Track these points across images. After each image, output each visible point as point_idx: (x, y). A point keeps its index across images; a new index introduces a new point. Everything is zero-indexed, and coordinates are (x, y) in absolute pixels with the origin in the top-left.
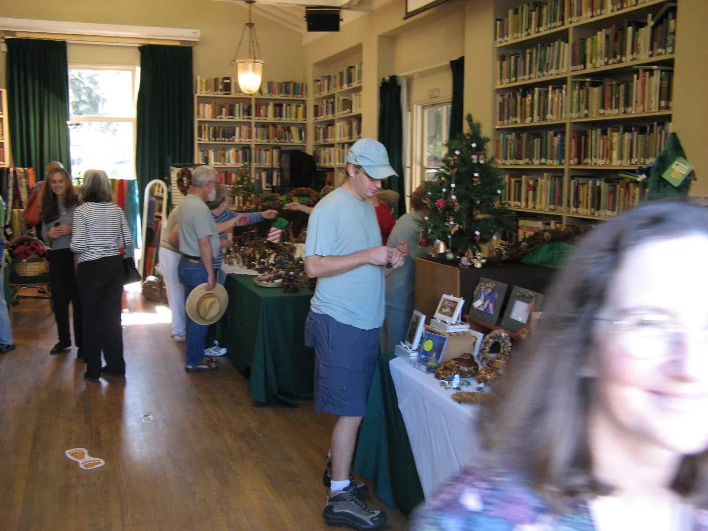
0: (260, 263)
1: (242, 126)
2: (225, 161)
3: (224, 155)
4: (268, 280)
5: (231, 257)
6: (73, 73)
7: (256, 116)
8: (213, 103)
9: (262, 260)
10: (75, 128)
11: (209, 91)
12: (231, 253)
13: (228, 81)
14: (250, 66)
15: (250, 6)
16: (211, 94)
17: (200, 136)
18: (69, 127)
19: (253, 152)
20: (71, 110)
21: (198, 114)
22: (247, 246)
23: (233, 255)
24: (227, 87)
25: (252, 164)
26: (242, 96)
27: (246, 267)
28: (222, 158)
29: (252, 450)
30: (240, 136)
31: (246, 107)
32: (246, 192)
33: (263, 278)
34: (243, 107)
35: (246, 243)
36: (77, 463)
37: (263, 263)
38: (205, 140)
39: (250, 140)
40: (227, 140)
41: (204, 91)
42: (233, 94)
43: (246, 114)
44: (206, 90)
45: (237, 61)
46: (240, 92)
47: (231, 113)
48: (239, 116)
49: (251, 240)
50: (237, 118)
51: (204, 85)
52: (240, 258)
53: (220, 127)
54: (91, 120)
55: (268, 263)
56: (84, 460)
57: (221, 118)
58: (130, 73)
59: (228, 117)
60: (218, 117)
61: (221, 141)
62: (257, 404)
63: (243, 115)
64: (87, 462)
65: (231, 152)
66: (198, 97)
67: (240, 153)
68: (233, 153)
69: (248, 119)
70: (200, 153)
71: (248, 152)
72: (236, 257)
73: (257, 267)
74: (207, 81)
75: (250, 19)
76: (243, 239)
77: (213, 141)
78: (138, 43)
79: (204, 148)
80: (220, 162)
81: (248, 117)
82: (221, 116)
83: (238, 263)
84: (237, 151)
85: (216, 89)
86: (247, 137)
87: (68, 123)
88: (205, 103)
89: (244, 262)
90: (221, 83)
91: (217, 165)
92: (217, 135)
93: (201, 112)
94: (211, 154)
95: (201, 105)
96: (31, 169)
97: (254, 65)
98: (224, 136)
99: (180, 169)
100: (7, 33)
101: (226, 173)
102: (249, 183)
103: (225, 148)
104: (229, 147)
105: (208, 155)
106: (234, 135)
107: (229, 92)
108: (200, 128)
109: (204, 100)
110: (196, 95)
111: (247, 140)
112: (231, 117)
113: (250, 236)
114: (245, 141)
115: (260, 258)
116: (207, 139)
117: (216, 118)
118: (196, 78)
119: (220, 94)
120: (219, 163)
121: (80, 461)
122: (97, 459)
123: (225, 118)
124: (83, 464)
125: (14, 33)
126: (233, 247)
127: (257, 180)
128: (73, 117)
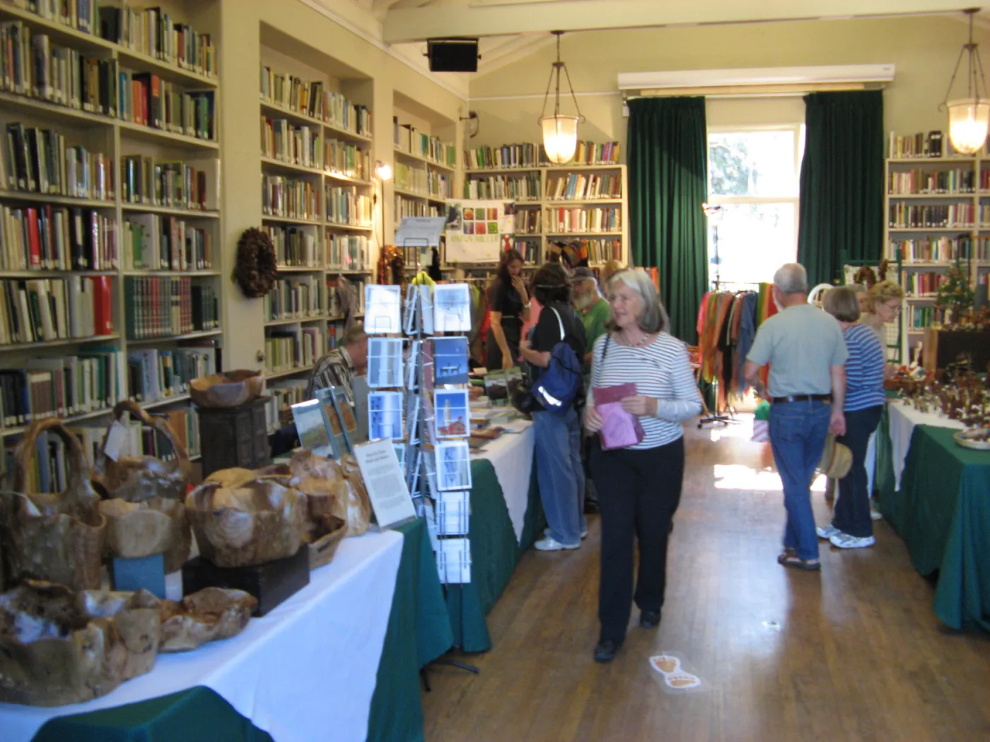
0: (970, 411)
1: (959, 205)
2: (930, 257)
3: (929, 248)
4: (977, 438)
5: (926, 400)
6: (714, 138)
7: (982, 187)
8: (913, 171)
9: (974, 407)
10: (713, 213)
11: (908, 153)
12: (926, 394)
13: (938, 137)
14: (970, 109)
15: (971, 17)
16: (911, 159)
17: (893, 219)
18: (706, 212)
19: (976, 243)
20: (710, 189)
21: (891, 187)
22: (954, 384)
23: (929, 397)
24: (936, 146)
25: (972, 261)
26: (960, 158)
27: (947, 416)
28: (926, 253)
29: (925, 701)
30: (955, 220)
31: (965, 175)
32: (959, 303)
33: (970, 434)
34: (961, 175)
35: (953, 381)
36: (662, 676)
37: (976, 411)
38: (900, 226)
39: (972, 225)
40: (934, 225)
41: (899, 154)
42: (945, 157)
43: (965, 185)
44: (903, 152)
45: (949, 104)
46: (956, 152)
47: (942, 184)
48: (954, 188)
49: (961, 375)
50: (951, 192)
51: (899, 146)
52: (940, 403)
53: (923, 207)
54: (737, 202)
55: (983, 411)
56: (672, 673)
57: (926, 193)
58: (791, 134)
59: (937, 190)
60: (921, 192)
61: (925, 227)
62: (946, 630)
63: (961, 186)
64: (676, 678)
65: (941, 243)
66: (891, 163)
67: (955, 244)
68: (943, 246)
69: (968, 192)
70: (892, 245)
71: (967, 243)
72: (932, 400)
73: (964, 416)
74: (904, 139)
75: (971, 38)
76: (949, 375)
77: (912, 227)
78: (803, 91)
79: (898, 238)
80: (923, 257)
81: (969, 190)
82: (925, 190)
83: (935, 409)
84: (950, 242)
85: (918, 150)
86: (967, 219)
87: (704, 205)
88: (900, 172)
89: (944, 409)
90: (927, 141)
91: (919, 263)
92: (919, 216)
93: (895, 186)
94: (910, 247)
95: (895, 176)
96: (654, 270)
97: (976, 108)
98: (930, 219)
99: (858, 268)
100: (629, 92)
101: (932, 275)
102: (964, 288)
103: (931, 237)
104: (938, 235)
105: (904, 247)
106: (946, 217)
107: (938, 154)
108: (892, 209)
109: (900, 167)
110: (887, 161)
111: (967, 225)
112: (941, 190)
113: (960, 369)
114: (963, 226)
115: (972, 403)
116: (903, 225)
117: (917, 192)
118: (889, 135)
119: (924, 157)
120: (921, 261)
121: (667, 675)
122: (689, 676)
123: (931, 192)
124: (670, 679)
125: (638, 92)
126: (932, 384)
127: (979, 286)
128: (713, 198)
